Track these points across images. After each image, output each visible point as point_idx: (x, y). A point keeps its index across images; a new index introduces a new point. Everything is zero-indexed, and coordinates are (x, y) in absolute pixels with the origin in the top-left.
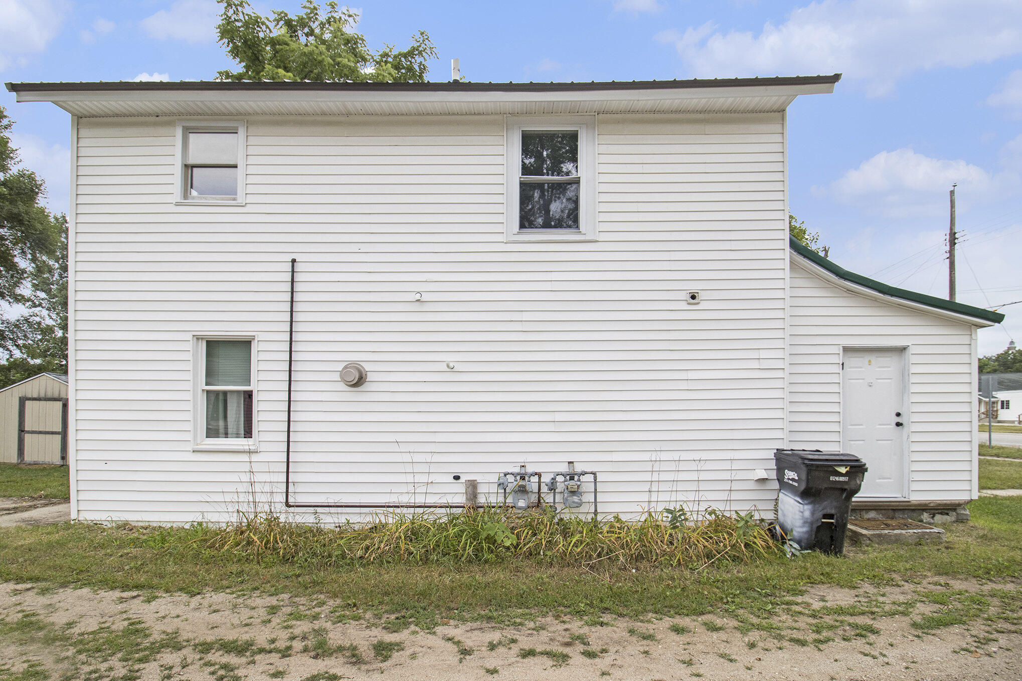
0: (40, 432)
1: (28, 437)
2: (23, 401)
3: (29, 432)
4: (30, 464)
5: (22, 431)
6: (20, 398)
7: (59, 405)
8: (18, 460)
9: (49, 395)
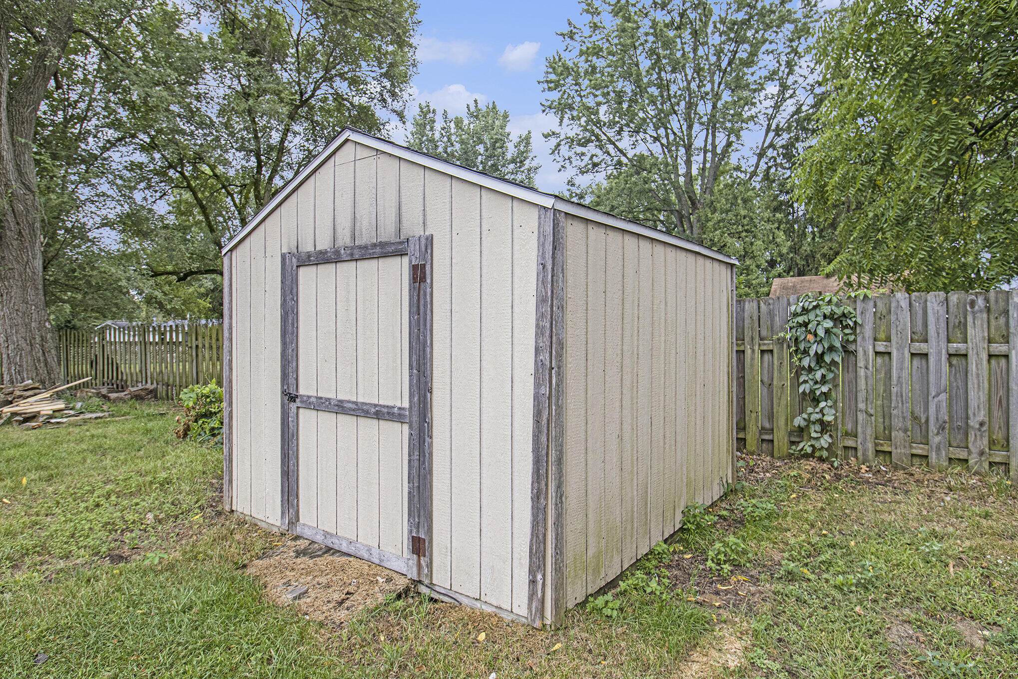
0: (341, 408)
1: (306, 424)
2: (290, 271)
3: (308, 403)
5: (290, 397)
6: (283, 258)
7: (401, 273)
8: (283, 514)
9: (366, 232)
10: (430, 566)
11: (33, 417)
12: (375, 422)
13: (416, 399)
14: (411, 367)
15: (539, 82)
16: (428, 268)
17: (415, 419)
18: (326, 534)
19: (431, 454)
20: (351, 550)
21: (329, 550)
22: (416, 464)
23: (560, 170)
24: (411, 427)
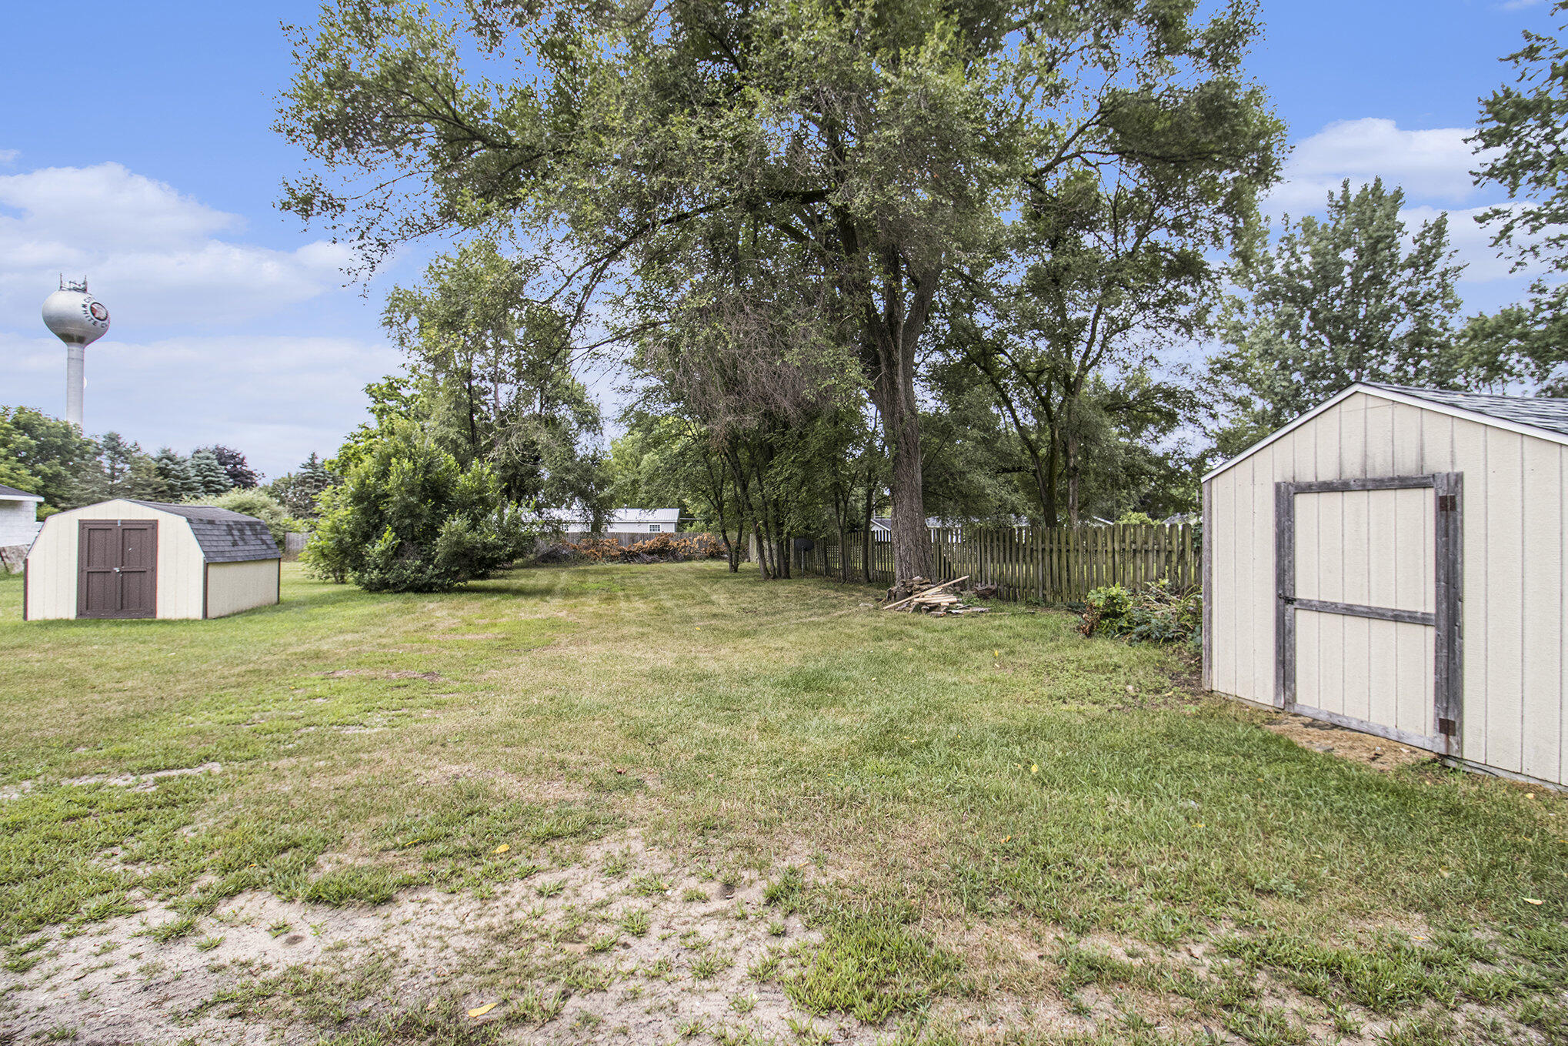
0: (1350, 611)
1: (1305, 623)
2: (1286, 497)
3: (1308, 606)
4: (1314, 723)
5: (1286, 599)
6: (1278, 486)
7: (1424, 502)
8: (1277, 695)
9: (1380, 468)
10: (1460, 743)
11: (935, 607)
12: (1392, 624)
13: (1444, 606)
14: (1438, 580)
15: (1466, 141)
16: (1458, 499)
17: (1443, 623)
18: (1331, 714)
19: (1462, 652)
20: (1364, 728)
21: (1335, 726)
22: (1444, 659)
23: (1513, 270)
24: (1438, 628)
